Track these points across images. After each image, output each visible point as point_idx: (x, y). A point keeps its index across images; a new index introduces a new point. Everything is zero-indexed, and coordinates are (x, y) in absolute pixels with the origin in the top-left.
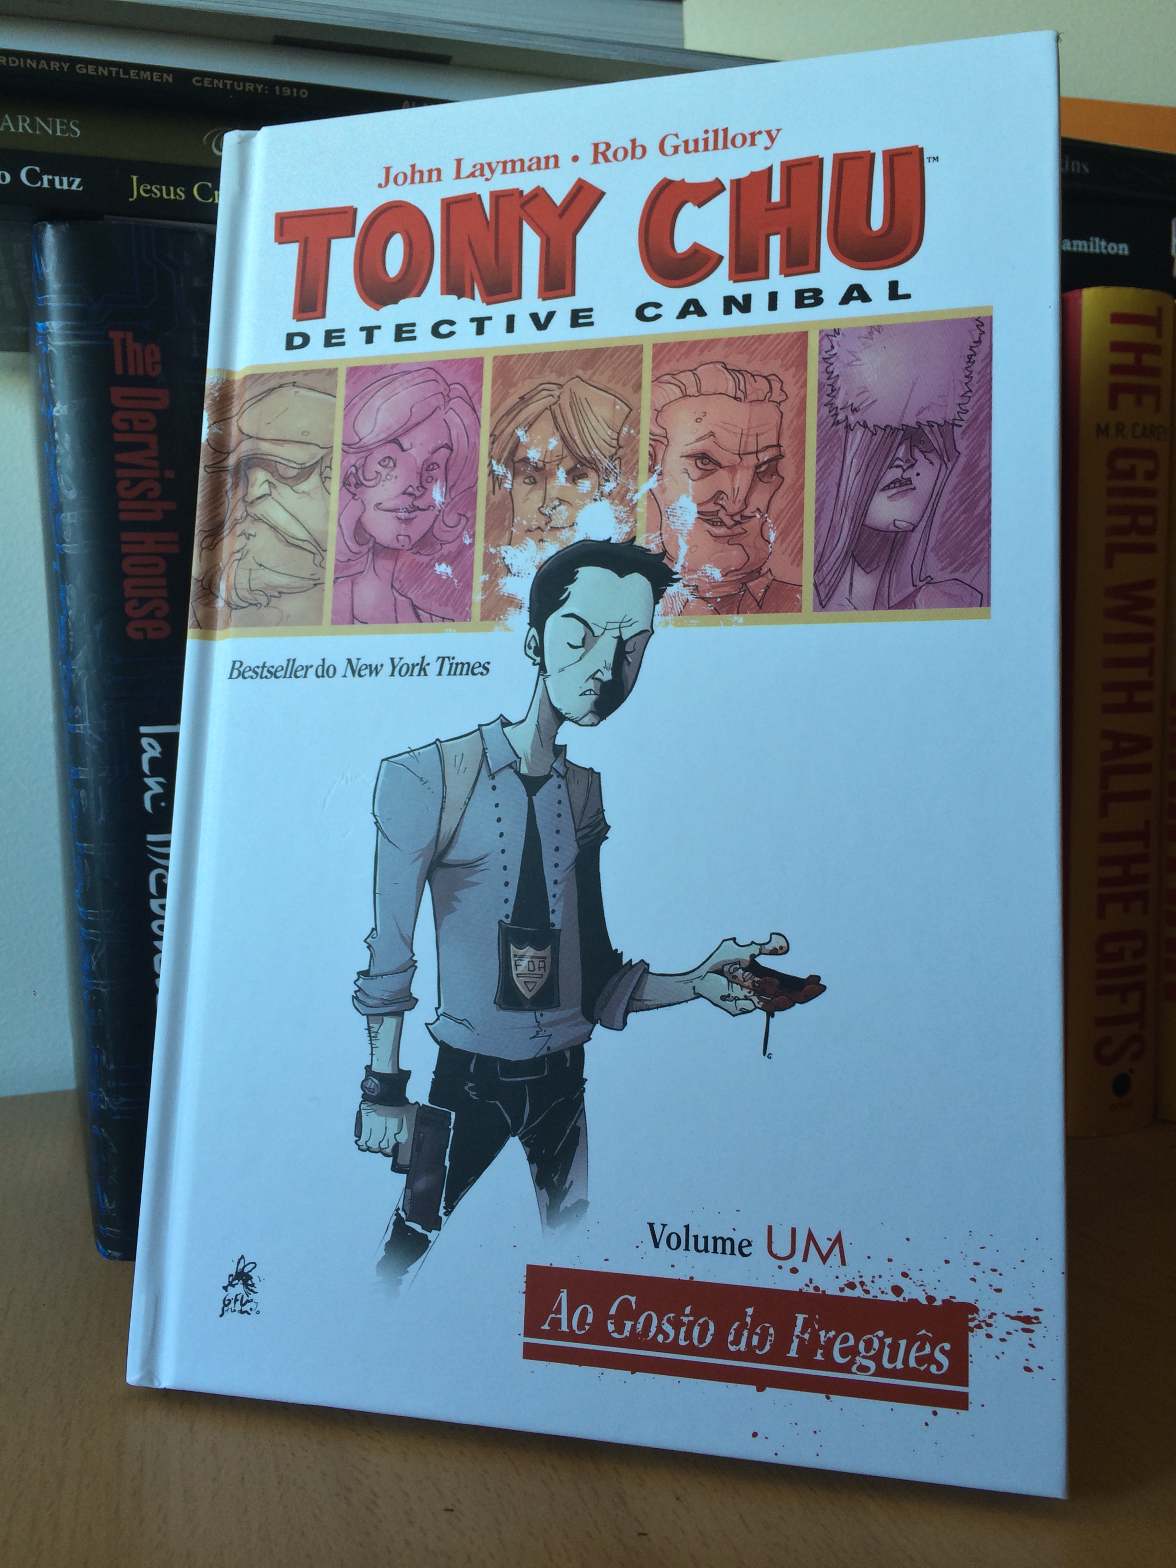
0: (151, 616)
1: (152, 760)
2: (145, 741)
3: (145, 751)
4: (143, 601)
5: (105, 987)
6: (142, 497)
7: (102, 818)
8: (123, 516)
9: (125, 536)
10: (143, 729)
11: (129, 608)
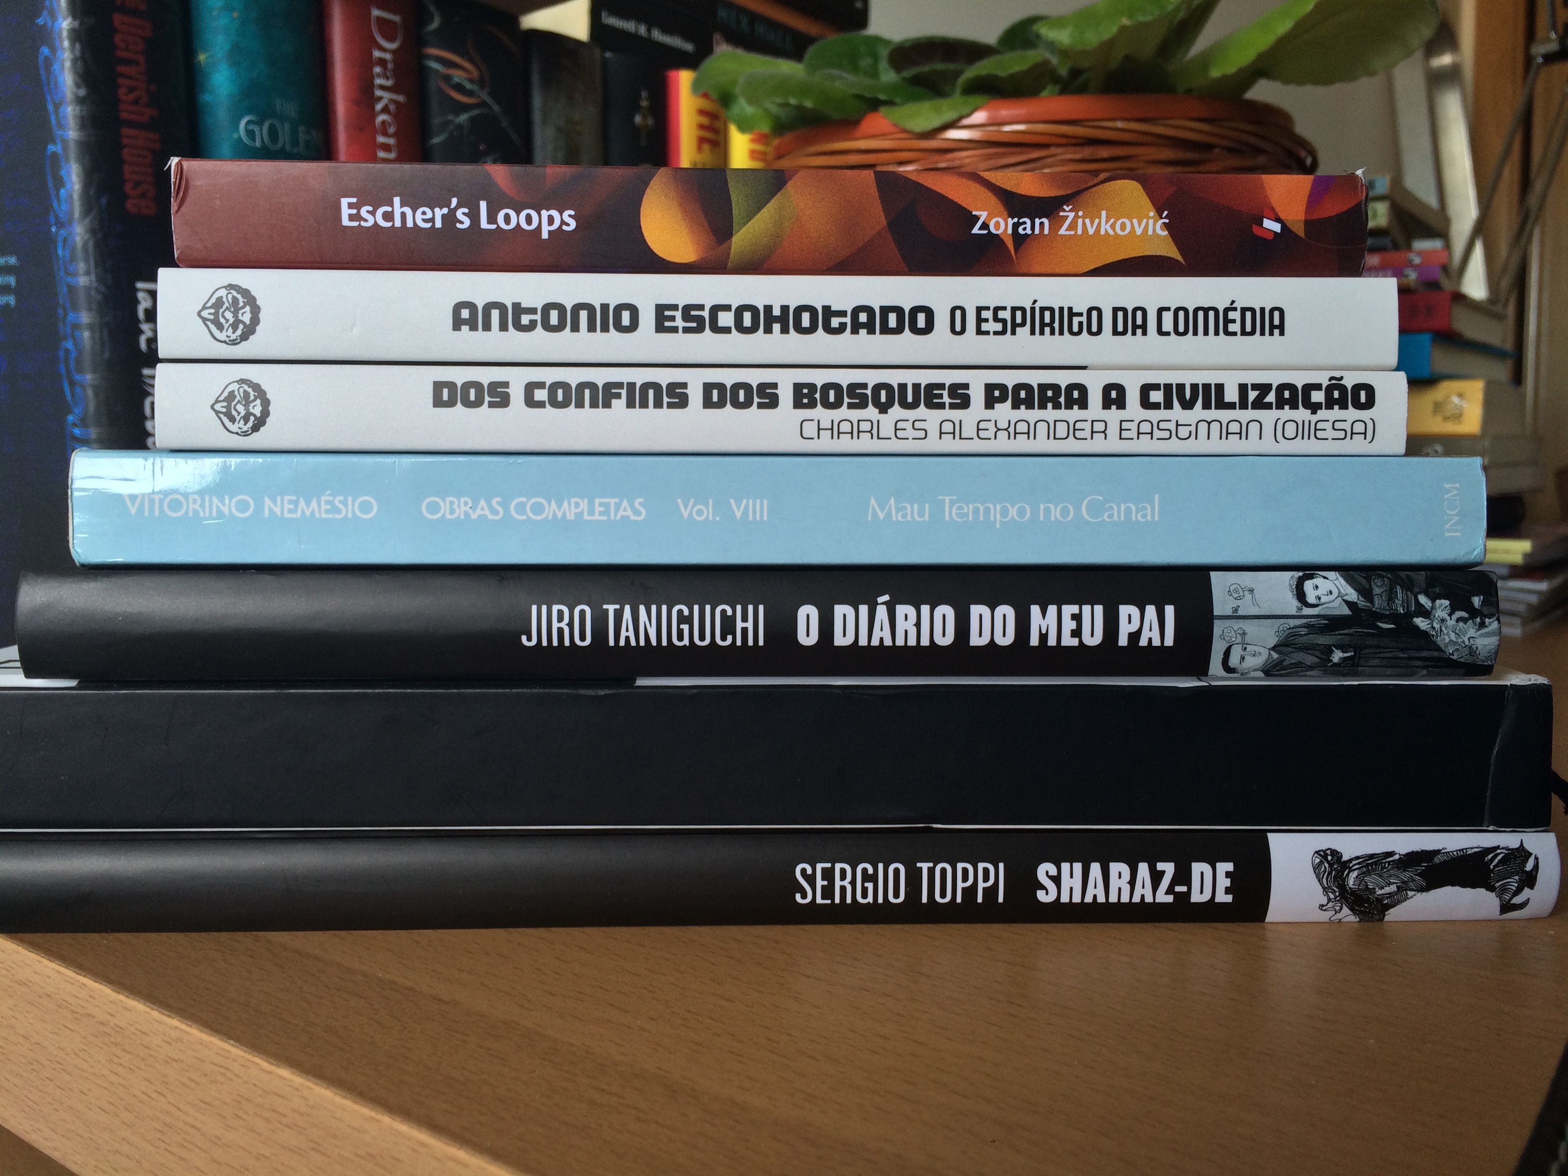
0: (143, 196)
1: (144, 310)
2: (141, 295)
3: (140, 302)
4: (137, 184)
6: (136, 102)
8: (124, 115)
9: (125, 131)
10: (140, 285)
11: (128, 188)
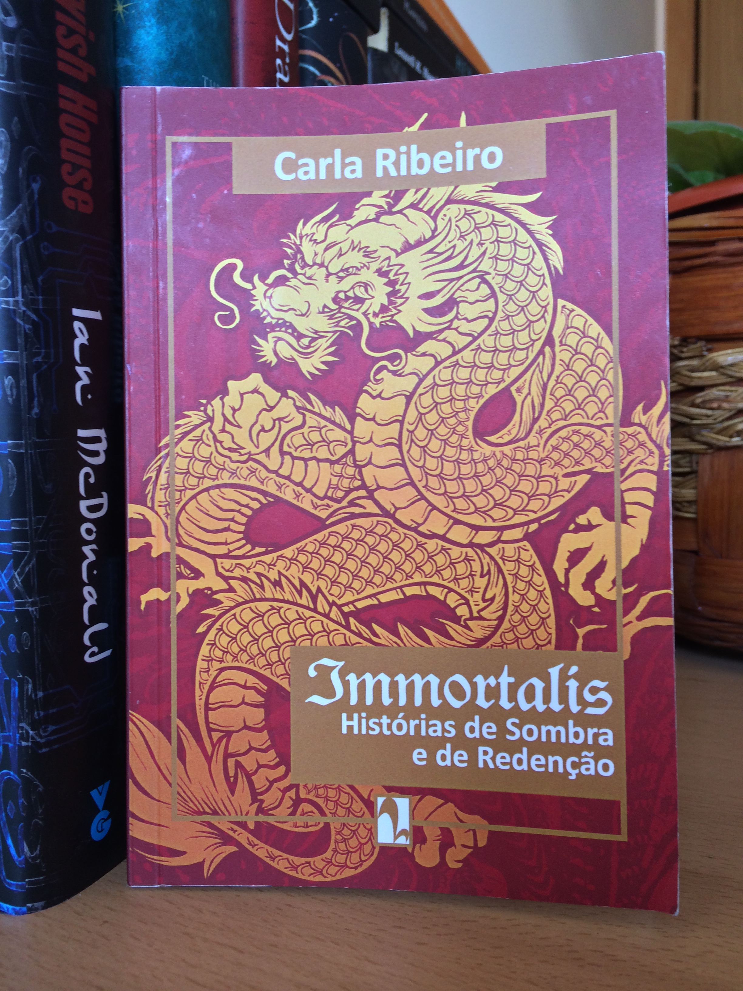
1: (82, 346)
2: (77, 325)
3: (77, 337)
4: (75, 167)
5: (33, 604)
6: (74, 51)
7: (36, 410)
8: (63, 66)
9: (63, 89)
10: (76, 312)
11: (65, 172)
